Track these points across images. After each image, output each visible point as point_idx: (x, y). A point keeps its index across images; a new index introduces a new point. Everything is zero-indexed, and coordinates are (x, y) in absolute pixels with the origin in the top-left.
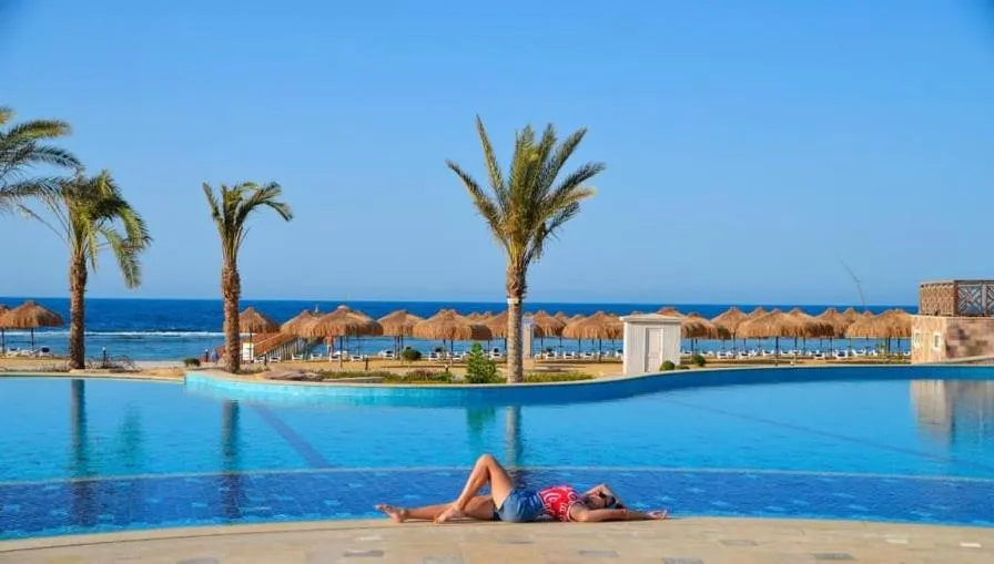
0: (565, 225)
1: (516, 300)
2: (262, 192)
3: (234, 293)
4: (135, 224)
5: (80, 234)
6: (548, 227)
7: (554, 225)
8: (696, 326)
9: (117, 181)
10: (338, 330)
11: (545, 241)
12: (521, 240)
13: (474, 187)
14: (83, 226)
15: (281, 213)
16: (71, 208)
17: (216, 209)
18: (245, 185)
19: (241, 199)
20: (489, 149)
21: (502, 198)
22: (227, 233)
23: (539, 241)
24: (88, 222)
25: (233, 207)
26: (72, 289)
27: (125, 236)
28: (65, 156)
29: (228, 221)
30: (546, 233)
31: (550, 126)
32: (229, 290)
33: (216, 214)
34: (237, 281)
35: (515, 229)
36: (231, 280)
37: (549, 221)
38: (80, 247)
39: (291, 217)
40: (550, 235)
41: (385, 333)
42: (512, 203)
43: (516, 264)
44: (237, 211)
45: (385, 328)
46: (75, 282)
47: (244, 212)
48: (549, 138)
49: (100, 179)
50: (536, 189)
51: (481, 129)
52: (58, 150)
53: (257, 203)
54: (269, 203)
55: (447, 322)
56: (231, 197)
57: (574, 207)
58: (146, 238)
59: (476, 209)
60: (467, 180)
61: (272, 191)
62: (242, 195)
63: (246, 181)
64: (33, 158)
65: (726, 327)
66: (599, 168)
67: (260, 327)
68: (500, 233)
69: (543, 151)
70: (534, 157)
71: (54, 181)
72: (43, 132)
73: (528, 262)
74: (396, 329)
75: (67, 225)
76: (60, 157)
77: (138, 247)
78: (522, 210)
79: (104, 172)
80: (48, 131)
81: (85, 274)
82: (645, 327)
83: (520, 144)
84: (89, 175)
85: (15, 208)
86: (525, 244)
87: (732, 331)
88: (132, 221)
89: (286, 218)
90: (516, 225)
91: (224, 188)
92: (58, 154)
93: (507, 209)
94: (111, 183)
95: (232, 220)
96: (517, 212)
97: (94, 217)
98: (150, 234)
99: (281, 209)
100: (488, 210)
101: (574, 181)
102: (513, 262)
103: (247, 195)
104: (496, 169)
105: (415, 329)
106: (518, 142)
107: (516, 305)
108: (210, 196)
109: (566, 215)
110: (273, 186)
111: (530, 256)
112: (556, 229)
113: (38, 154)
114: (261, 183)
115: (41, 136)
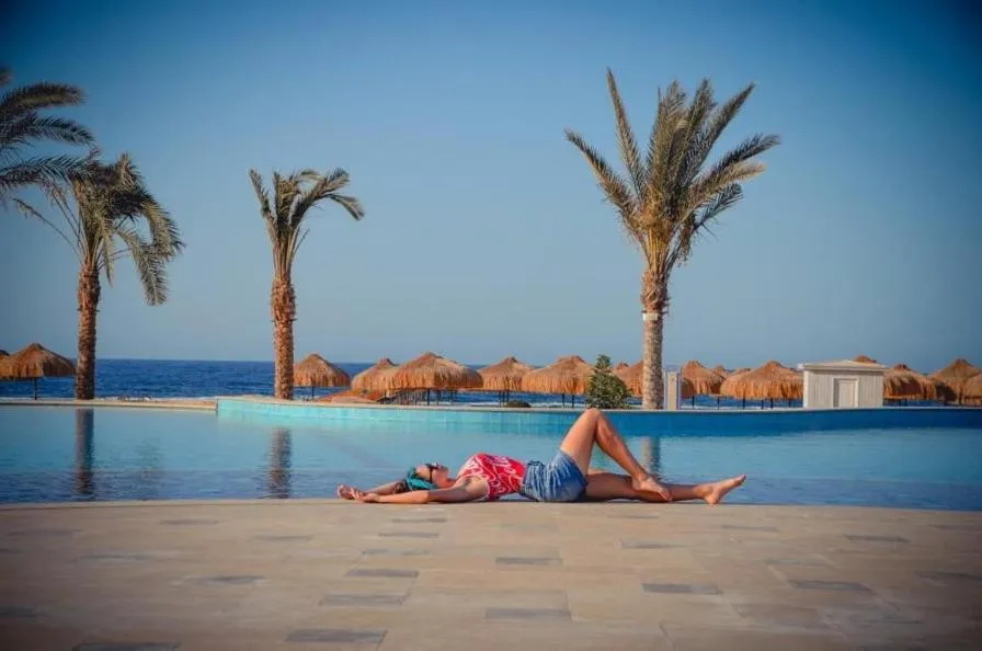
0: (720, 216)
1: (655, 316)
2: (325, 183)
3: (288, 315)
4: (161, 225)
5: (92, 238)
6: (698, 219)
7: (707, 216)
8: (905, 380)
9: (141, 169)
10: (424, 381)
11: (694, 238)
12: (663, 236)
13: (600, 166)
14: (97, 226)
15: (349, 209)
16: (82, 204)
17: (267, 202)
18: (303, 174)
19: (298, 192)
20: (621, 115)
21: (638, 180)
22: (279, 236)
23: (685, 240)
24: (102, 221)
25: (287, 202)
26: (81, 309)
27: (149, 240)
28: (74, 130)
29: (282, 219)
30: (696, 227)
31: (705, 83)
32: (281, 310)
33: (266, 210)
34: (292, 299)
35: (654, 220)
36: (284, 298)
37: (700, 213)
38: (91, 255)
39: (361, 214)
40: (701, 228)
41: (487, 386)
42: (650, 187)
43: (654, 268)
44: (293, 207)
45: (486, 381)
46: (85, 299)
47: (302, 209)
48: (704, 100)
49: (119, 165)
50: (684, 167)
51: (613, 88)
52: (65, 121)
53: (318, 197)
54: (333, 197)
55: (568, 371)
56: (285, 188)
57: (736, 190)
58: (176, 243)
59: (603, 194)
60: (592, 157)
61: (338, 181)
62: (301, 187)
63: (305, 168)
64: (34, 133)
65: (949, 384)
66: (771, 141)
67: (325, 378)
68: (633, 226)
69: (697, 117)
70: (681, 123)
71: (57, 163)
72: (47, 98)
73: (671, 265)
74: (500, 379)
75: (75, 226)
76: (68, 131)
77: (166, 254)
78: (664, 195)
79: (124, 157)
80: (53, 98)
81: (98, 289)
82: (832, 377)
83: (664, 109)
84: (106, 160)
85: (11, 203)
86: (667, 242)
87: (958, 391)
88: (158, 220)
89: (355, 216)
90: (655, 215)
91: (277, 177)
92: (65, 126)
93: (644, 195)
94: (132, 171)
95: (286, 220)
96: (657, 198)
97: (110, 215)
98: (181, 238)
99: (350, 204)
100: (618, 195)
101: (735, 158)
102: (651, 265)
103: (307, 187)
104: (630, 142)
105: (524, 380)
106: (661, 105)
107: (655, 322)
108: (258, 187)
109: (724, 202)
110: (339, 174)
111: (674, 257)
112: (709, 222)
113: (40, 128)
114: (324, 171)
115: (45, 105)
